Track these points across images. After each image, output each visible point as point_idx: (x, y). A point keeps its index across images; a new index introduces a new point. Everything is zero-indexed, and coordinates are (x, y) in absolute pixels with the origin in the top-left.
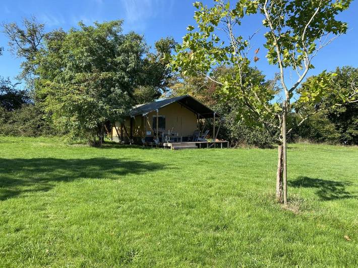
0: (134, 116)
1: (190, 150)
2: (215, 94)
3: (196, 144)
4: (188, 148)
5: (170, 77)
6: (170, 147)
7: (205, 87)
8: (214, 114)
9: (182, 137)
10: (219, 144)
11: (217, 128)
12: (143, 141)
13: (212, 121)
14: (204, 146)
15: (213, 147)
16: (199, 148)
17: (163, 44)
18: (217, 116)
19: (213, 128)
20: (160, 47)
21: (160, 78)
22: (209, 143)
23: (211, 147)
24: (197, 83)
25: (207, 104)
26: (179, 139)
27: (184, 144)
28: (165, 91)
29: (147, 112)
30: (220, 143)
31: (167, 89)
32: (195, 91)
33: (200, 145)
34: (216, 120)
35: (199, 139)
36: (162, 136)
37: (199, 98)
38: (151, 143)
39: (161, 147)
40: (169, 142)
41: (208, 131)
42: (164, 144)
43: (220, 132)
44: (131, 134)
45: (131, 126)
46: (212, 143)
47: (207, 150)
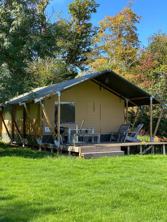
0: (24, 103)
1: (110, 159)
2: (151, 73)
3: (122, 147)
4: (107, 154)
5: (89, 51)
6: (77, 154)
7: (138, 63)
8: (151, 99)
9: (99, 136)
10: (160, 146)
11: (155, 120)
12: (40, 142)
13: (148, 110)
14: (135, 150)
15: (149, 152)
16: (126, 153)
17: (80, 6)
18: (155, 102)
19: (149, 121)
20: (76, 11)
21: (76, 52)
22: (143, 146)
23: (147, 153)
24: (126, 58)
25: (141, 86)
26: (96, 138)
27: (102, 148)
28: (82, 69)
29: (42, 96)
30: (162, 145)
31: (87, 67)
32: (124, 69)
33: (129, 149)
34: (154, 108)
35: (128, 138)
36: (68, 133)
37: (128, 77)
38: (51, 146)
39: (65, 152)
40: (78, 145)
41: (141, 126)
42: (70, 149)
43: (160, 126)
44: (24, 131)
45: (25, 119)
46: (148, 146)
47: (141, 157)
